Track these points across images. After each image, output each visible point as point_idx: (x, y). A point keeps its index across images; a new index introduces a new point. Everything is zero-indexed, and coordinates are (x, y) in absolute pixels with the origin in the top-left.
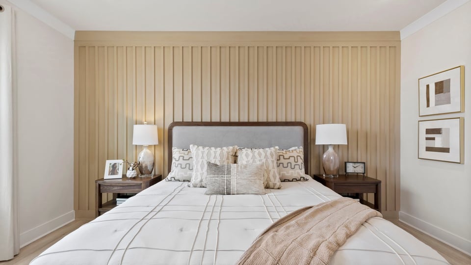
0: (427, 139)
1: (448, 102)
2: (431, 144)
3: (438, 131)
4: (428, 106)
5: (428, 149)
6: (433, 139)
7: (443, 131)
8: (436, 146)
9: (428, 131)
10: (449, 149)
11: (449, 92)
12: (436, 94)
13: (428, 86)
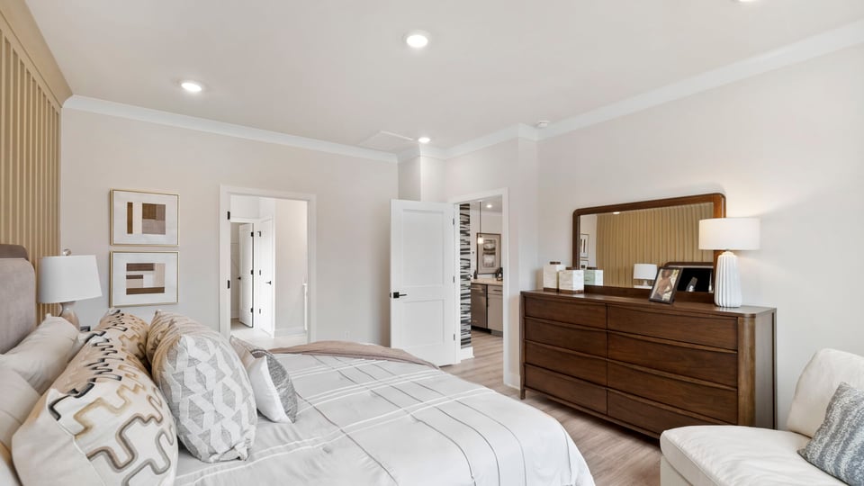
0: (128, 277)
1: (163, 231)
2: (135, 284)
3: (149, 267)
4: (130, 230)
5: (130, 291)
6: (141, 277)
7: (156, 268)
8: (145, 287)
9: (130, 267)
10: (164, 288)
11: (164, 219)
12: (143, 218)
13: (130, 205)
